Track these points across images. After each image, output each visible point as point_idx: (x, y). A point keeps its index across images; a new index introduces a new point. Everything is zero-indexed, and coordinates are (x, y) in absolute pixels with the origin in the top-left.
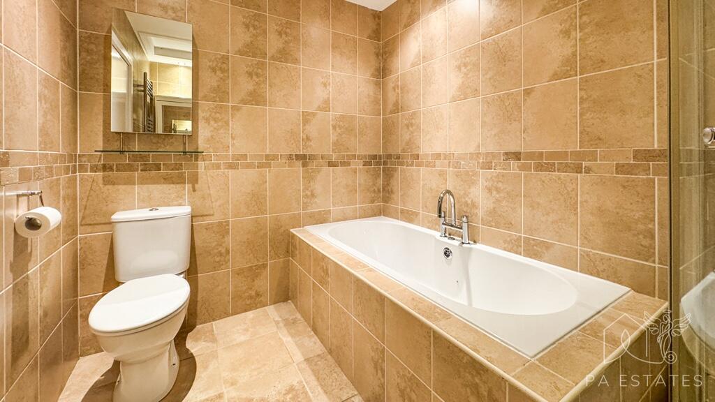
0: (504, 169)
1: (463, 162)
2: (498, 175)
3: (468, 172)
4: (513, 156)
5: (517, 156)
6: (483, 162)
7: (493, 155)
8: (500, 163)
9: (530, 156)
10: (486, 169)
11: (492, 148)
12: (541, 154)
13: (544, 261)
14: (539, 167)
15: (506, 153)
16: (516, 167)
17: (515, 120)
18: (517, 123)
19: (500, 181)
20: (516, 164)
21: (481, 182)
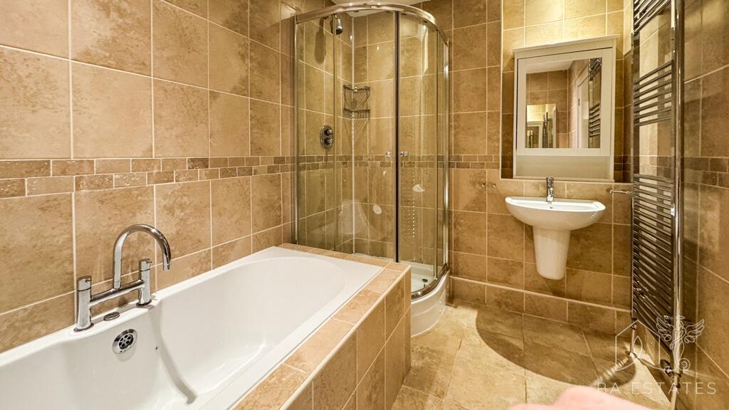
0: (190, 179)
1: (115, 176)
2: (182, 188)
3: (130, 191)
4: (200, 163)
5: (204, 163)
6: (159, 173)
7: (175, 163)
8: (185, 172)
9: (217, 162)
10: (165, 182)
11: (173, 153)
12: (226, 160)
13: (232, 261)
14: (225, 173)
15: (193, 160)
16: (203, 176)
17: (201, 122)
18: (203, 125)
19: (185, 195)
20: (204, 172)
21: (156, 202)
